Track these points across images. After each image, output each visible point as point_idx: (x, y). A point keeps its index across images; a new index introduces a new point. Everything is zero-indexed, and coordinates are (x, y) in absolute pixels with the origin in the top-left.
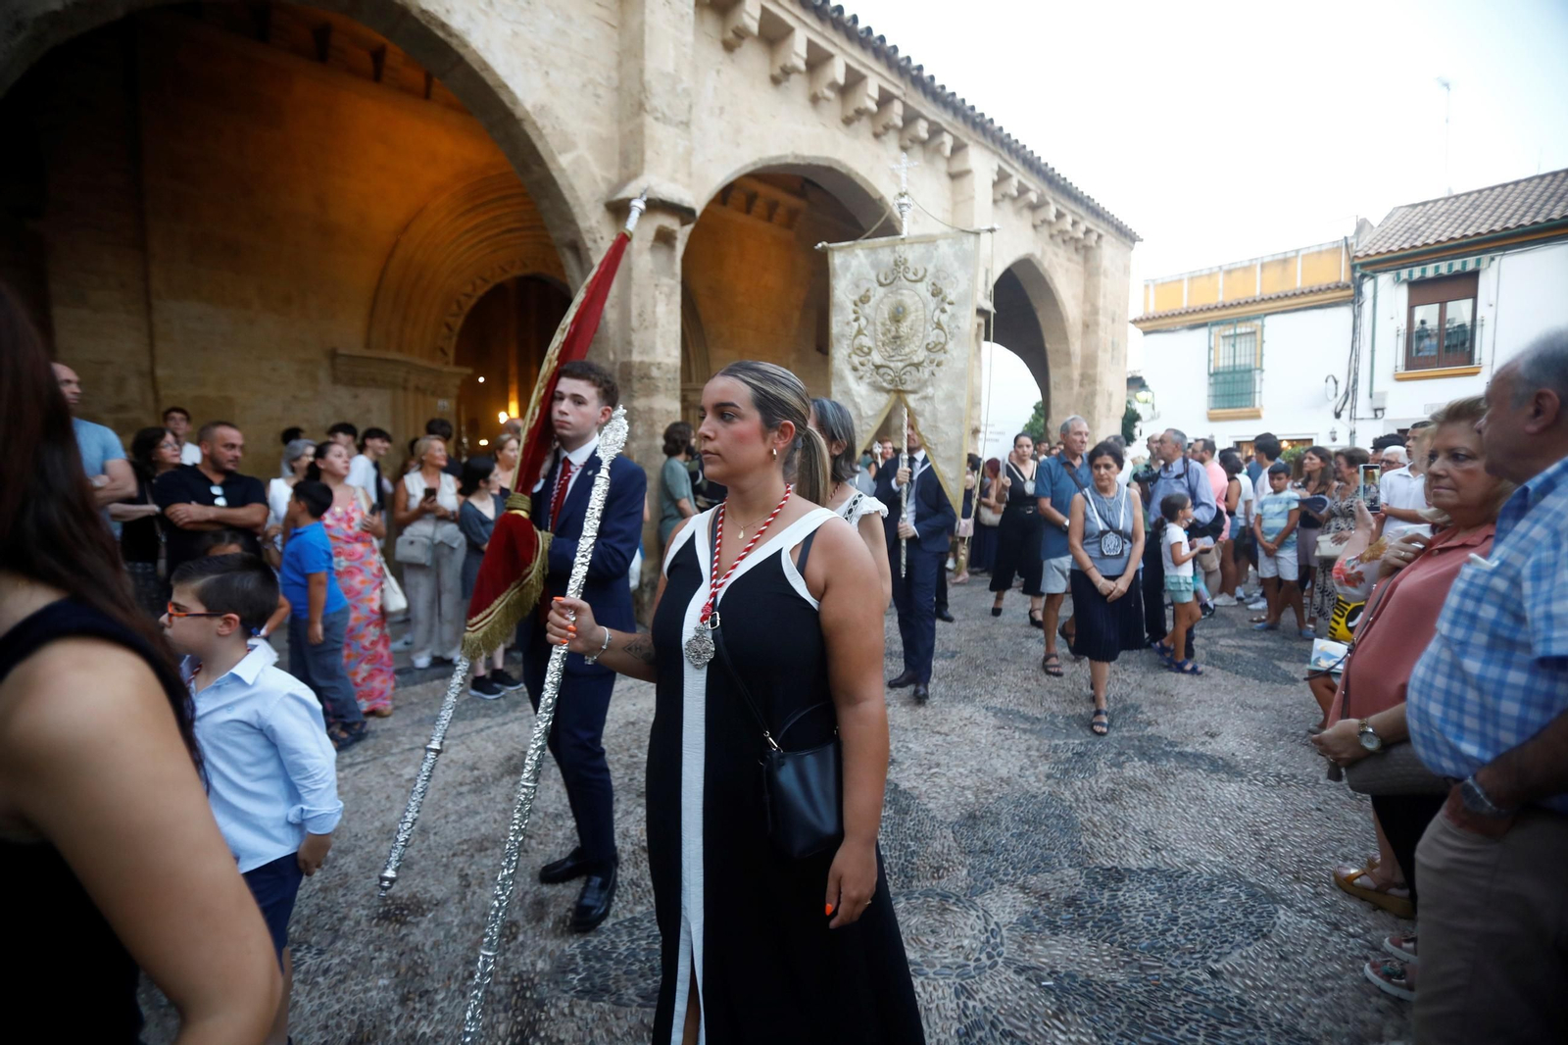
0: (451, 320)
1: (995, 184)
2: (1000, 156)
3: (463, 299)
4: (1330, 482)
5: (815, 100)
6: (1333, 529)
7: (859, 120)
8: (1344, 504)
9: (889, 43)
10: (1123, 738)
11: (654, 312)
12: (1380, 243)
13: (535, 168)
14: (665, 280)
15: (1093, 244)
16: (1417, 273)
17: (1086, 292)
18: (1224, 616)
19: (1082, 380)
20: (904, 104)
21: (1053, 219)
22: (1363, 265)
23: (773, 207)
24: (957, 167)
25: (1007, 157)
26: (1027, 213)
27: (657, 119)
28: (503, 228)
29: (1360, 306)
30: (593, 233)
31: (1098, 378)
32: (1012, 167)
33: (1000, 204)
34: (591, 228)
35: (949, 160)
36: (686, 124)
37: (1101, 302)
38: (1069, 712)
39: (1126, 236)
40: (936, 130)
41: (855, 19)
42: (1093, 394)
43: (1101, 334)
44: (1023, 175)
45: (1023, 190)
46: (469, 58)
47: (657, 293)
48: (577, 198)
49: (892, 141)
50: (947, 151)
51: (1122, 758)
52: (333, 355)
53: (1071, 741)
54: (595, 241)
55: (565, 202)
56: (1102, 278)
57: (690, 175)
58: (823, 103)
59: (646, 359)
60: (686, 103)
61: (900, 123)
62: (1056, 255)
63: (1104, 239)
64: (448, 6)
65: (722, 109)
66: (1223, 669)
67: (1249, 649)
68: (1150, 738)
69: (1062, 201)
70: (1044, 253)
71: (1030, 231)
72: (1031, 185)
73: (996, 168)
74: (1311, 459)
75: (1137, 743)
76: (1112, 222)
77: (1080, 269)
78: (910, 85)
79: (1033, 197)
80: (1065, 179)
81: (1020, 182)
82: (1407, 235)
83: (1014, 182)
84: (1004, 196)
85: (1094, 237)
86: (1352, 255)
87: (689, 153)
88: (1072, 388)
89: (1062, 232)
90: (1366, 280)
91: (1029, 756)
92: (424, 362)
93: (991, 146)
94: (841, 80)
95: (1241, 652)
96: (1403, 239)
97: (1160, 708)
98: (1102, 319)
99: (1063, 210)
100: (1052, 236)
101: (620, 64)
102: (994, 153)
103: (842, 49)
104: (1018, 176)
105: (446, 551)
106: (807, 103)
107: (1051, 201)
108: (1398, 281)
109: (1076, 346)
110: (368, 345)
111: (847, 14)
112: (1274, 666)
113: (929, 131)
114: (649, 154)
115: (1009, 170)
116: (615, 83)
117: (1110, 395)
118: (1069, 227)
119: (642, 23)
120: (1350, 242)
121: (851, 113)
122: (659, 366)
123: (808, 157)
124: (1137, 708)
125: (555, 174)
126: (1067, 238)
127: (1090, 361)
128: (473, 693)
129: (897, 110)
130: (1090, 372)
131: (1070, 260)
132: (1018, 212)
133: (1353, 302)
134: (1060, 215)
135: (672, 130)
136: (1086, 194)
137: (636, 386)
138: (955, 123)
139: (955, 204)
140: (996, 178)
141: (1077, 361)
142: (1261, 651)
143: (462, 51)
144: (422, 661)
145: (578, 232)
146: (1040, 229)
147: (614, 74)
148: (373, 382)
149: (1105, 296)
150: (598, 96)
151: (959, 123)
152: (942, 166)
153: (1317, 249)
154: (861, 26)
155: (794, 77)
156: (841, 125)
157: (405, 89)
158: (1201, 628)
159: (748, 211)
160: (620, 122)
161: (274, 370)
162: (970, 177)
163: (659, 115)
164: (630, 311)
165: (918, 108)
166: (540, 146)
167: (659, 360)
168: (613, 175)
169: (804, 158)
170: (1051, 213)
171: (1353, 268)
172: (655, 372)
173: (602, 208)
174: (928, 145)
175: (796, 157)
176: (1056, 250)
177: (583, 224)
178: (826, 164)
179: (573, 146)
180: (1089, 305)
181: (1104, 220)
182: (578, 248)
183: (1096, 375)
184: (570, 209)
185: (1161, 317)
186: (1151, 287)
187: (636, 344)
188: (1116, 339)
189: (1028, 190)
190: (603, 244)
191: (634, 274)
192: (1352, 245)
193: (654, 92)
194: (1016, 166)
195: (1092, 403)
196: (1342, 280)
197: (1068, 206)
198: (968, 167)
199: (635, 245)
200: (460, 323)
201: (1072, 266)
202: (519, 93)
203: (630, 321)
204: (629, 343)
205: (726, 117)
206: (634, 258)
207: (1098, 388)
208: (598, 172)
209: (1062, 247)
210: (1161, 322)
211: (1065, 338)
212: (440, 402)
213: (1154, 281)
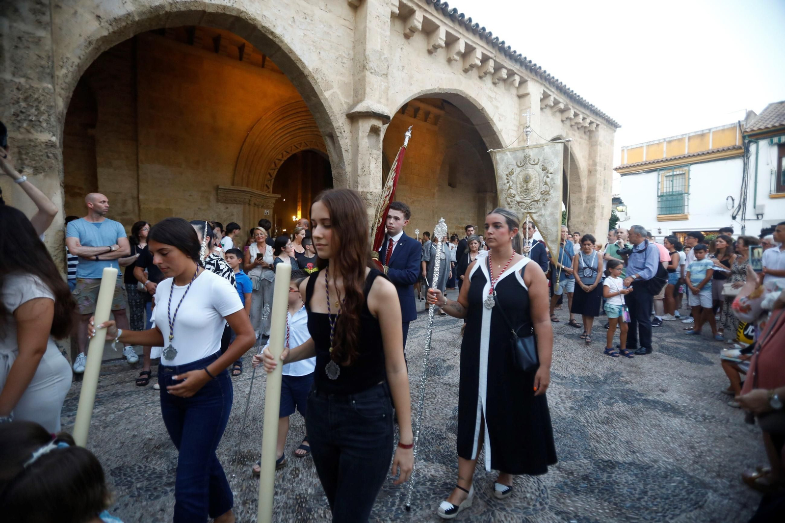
0: (271, 172)
1: (542, 100)
2: (544, 85)
3: (277, 161)
4: (731, 254)
5: (449, 61)
6: (733, 280)
7: (472, 70)
8: (740, 267)
9: (487, 31)
10: (613, 390)
11: (369, 167)
12: (760, 124)
13: (313, 98)
14: (375, 151)
15: (594, 129)
16: (783, 140)
17: (590, 155)
18: (668, 326)
19: (588, 200)
20: (495, 61)
21: (573, 117)
22: (750, 136)
23: (427, 114)
24: (521, 92)
25: (548, 86)
26: (558, 114)
27: (372, 73)
28: (297, 127)
29: (748, 158)
30: (340, 129)
31: (596, 199)
32: (551, 91)
33: (544, 110)
34: (339, 126)
35: (517, 88)
36: (386, 75)
37: (598, 160)
39: (612, 125)
40: (511, 74)
41: (470, 20)
42: (594, 207)
43: (598, 176)
44: (557, 95)
45: (556, 103)
46: (283, 47)
47: (371, 158)
48: (333, 112)
49: (488, 80)
50: (517, 85)
51: (613, 401)
52: (217, 188)
53: (583, 390)
54: (341, 133)
55: (327, 114)
56: (599, 146)
57: (388, 100)
58: (453, 62)
59: (365, 190)
60: (386, 65)
61: (493, 71)
62: (574, 135)
63: (600, 126)
64: (275, 24)
65: (403, 67)
66: (668, 355)
67: (683, 344)
68: (627, 391)
69: (577, 108)
71: (560, 124)
72: (561, 100)
73: (542, 92)
74: (721, 242)
75: (620, 393)
76: (604, 118)
77: (587, 142)
78: (498, 51)
79: (562, 106)
80: (579, 96)
81: (555, 98)
82: (777, 119)
83: (552, 98)
84: (546, 106)
85: (594, 125)
86: (743, 130)
87: (388, 88)
88: (582, 204)
89: (577, 123)
90: (751, 144)
91: (561, 397)
92: (258, 192)
93: (540, 81)
94: (463, 51)
95: (679, 346)
96: (775, 120)
97: (633, 375)
98: (598, 168)
99: (578, 112)
100: (571, 126)
101: (354, 47)
102: (541, 84)
103: (463, 35)
104: (554, 95)
105: (267, 283)
106: (446, 63)
107: (571, 108)
108: (771, 144)
109: (584, 182)
110: (233, 184)
111: (466, 17)
112: (699, 354)
113: (507, 75)
114: (368, 90)
115: (549, 92)
116: (352, 57)
117: (603, 208)
118: (581, 121)
119: (365, 27)
120: (741, 123)
121: (467, 66)
122: (370, 193)
123: (446, 89)
124: (619, 374)
125: (322, 101)
127: (592, 190)
129: (491, 63)
130: (592, 196)
131: (581, 138)
132: (554, 114)
133: (743, 156)
134: (576, 115)
135: (379, 78)
136: (590, 103)
138: (521, 69)
139: (521, 111)
140: (542, 97)
141: (585, 190)
142: (690, 346)
143: (280, 44)
145: (333, 128)
146: (565, 122)
147: (351, 52)
148: (235, 201)
149: (600, 156)
150: (344, 63)
151: (523, 70)
152: (514, 92)
153: (721, 128)
154: (473, 23)
155: (439, 50)
156: (463, 73)
157: (253, 63)
159: (415, 117)
160: (354, 75)
161: (190, 196)
162: (528, 97)
163: (373, 71)
164: (357, 167)
165: (502, 63)
166: (315, 87)
167: (371, 191)
168: (350, 101)
169: (444, 89)
170: (571, 114)
171: (744, 138)
172: (369, 197)
173: (345, 117)
174: (507, 81)
175: (440, 89)
176: (574, 133)
177: (335, 125)
178: (455, 92)
179: (332, 87)
180: (591, 161)
181: (600, 116)
182: (332, 137)
183: (595, 197)
184: (329, 118)
185: (630, 166)
186: (625, 151)
187: (360, 183)
188: (606, 179)
189: (559, 102)
190: (345, 135)
191: (360, 149)
192: (743, 125)
193: (370, 60)
194: (553, 90)
195: (593, 212)
196: (737, 144)
197: (581, 110)
198: (528, 92)
199: (360, 134)
200: (275, 173)
201: (582, 141)
202: (306, 63)
203: (357, 171)
204: (357, 182)
205: (405, 71)
206: (360, 141)
207: (596, 204)
208: (343, 99)
209: (577, 131)
210: (631, 169)
211: (578, 178)
212: (265, 211)
213: (627, 147)
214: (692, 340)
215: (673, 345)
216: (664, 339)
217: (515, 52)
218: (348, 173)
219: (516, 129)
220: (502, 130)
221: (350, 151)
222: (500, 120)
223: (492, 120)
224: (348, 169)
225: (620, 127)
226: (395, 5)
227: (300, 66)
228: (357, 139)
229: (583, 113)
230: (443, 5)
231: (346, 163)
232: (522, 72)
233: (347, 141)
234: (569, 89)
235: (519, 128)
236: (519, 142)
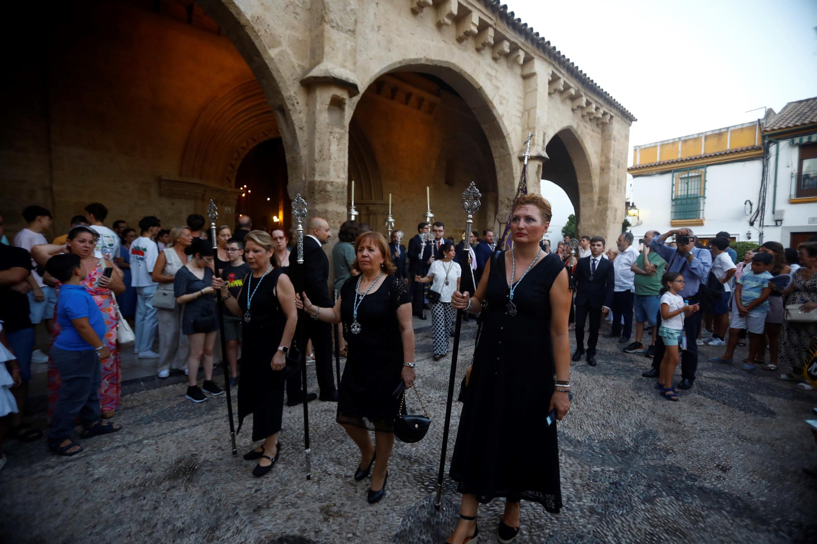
0: (233, 162)
1: (550, 83)
2: (553, 65)
3: (241, 150)
5: (440, 25)
7: (467, 39)
8: (808, 283)
10: (649, 466)
11: (329, 150)
12: (781, 123)
13: (256, 58)
14: (337, 130)
15: (608, 121)
16: (805, 139)
17: (602, 150)
19: (599, 201)
20: (495, 30)
21: (585, 106)
22: (770, 136)
23: (421, 101)
24: (527, 71)
25: (557, 66)
26: (568, 102)
27: (332, 27)
29: (768, 160)
30: (292, 100)
31: (609, 200)
32: (561, 72)
33: (553, 95)
34: (291, 96)
35: (522, 66)
36: (353, 32)
37: (611, 156)
38: (603, 437)
39: (628, 118)
40: (515, 48)
42: (606, 209)
43: (611, 174)
44: (567, 78)
45: (567, 87)
47: (331, 137)
48: (282, 77)
49: (487, 53)
50: (521, 61)
51: (653, 492)
53: (607, 468)
54: (293, 105)
55: (274, 79)
56: (613, 141)
57: (355, 64)
58: (444, 27)
59: (323, 179)
60: (353, 18)
61: (492, 42)
62: (586, 127)
63: (614, 119)
65: (379, 27)
66: (712, 399)
67: (726, 381)
68: (671, 468)
69: (590, 95)
70: (578, 125)
71: (570, 113)
72: (572, 85)
73: (551, 73)
75: (661, 474)
76: (619, 109)
77: (599, 136)
78: (498, 18)
79: (573, 91)
80: (592, 81)
81: (565, 82)
82: (798, 118)
83: (562, 82)
84: (555, 90)
85: (608, 117)
86: (763, 130)
87: (354, 52)
88: (593, 206)
89: (590, 114)
90: (771, 144)
92: (216, 186)
93: (548, 59)
94: (455, 12)
95: (721, 383)
96: (796, 120)
97: (673, 435)
98: (612, 165)
99: (590, 100)
100: (583, 116)
102: (550, 63)
104: (564, 78)
106: (434, 27)
107: (583, 94)
108: (793, 145)
109: (596, 181)
110: (180, 175)
112: (751, 397)
113: (510, 48)
114: (327, 49)
115: (558, 74)
116: (309, 6)
117: (616, 210)
118: (594, 111)
120: (761, 122)
121: (461, 34)
122: (332, 183)
123: (434, 61)
124: (654, 434)
125: (267, 62)
126: (592, 117)
127: (604, 189)
128: (188, 397)
129: (491, 32)
130: (605, 196)
131: (593, 131)
132: (563, 101)
133: (763, 157)
134: (588, 103)
135: (343, 35)
136: (604, 91)
137: (317, 196)
138: (526, 43)
139: (526, 94)
140: (550, 79)
141: (596, 189)
142: (737, 383)
144: (164, 373)
145: (282, 99)
146: (576, 111)
148: (183, 196)
149: (614, 152)
150: (297, 14)
151: (529, 44)
152: (518, 71)
153: (740, 127)
155: (425, 10)
156: (455, 42)
159: (407, 103)
160: (310, 30)
161: (124, 188)
162: (535, 76)
163: (334, 25)
164: (314, 149)
165: (504, 33)
166: (256, 43)
167: (332, 180)
168: (306, 64)
169: (432, 61)
170: (583, 102)
171: (763, 137)
172: (329, 188)
173: (297, 84)
174: (509, 57)
175: (427, 60)
176: (586, 124)
177: (285, 94)
178: (446, 65)
179: (279, 44)
180: (604, 157)
181: (615, 107)
182: (283, 110)
183: (607, 198)
184: (277, 84)
185: (643, 167)
186: (638, 150)
187: (318, 170)
188: (620, 178)
189: (570, 87)
190: (298, 107)
191: (317, 125)
192: (763, 123)
193: (331, 9)
194: (563, 72)
195: (605, 214)
196: (756, 145)
197: (593, 98)
198: (533, 71)
199: (318, 107)
200: (239, 164)
201: (595, 134)
202: (242, 8)
203: (314, 155)
204: (313, 169)
205: (381, 32)
206: (317, 115)
207: (609, 205)
208: (295, 61)
209: (589, 122)
210: (644, 170)
211: (589, 176)
212: (226, 209)
213: (640, 147)
214: (734, 373)
215: (713, 381)
216: (700, 372)
217: (519, 20)
218: (303, 158)
219: (519, 114)
220: (503, 116)
221: (305, 129)
222: (501, 103)
223: (491, 103)
224: (304, 152)
225: (636, 120)
227: (233, 11)
228: (314, 113)
231: (301, 145)
232: (528, 47)
233: (301, 115)
234: (581, 71)
235: (523, 114)
236: (523, 131)
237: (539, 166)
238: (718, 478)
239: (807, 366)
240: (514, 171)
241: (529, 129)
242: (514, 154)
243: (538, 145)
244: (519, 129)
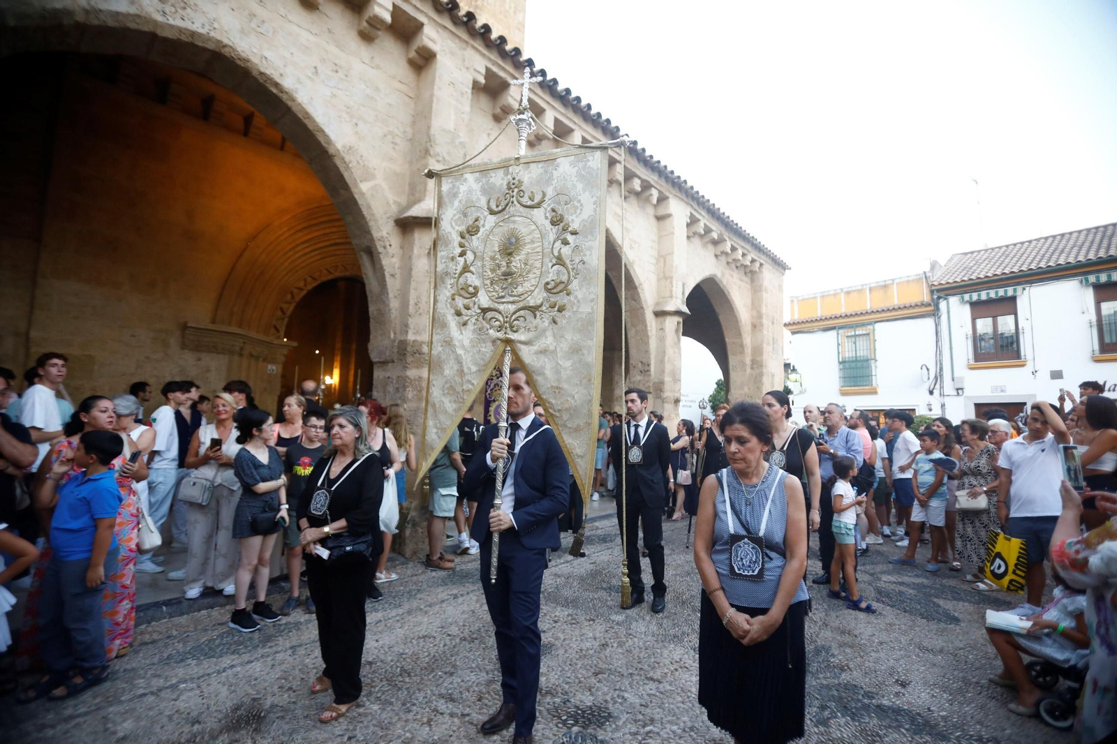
0: (285, 306)
1: (688, 225)
2: (691, 205)
3: (295, 291)
9: (613, 124)
10: (822, 686)
11: (427, 303)
12: (948, 276)
13: (343, 192)
15: (757, 270)
16: (975, 297)
17: (753, 303)
18: (879, 553)
19: (752, 365)
20: (625, 167)
21: (730, 252)
22: (938, 291)
24: (661, 212)
25: (696, 207)
26: (710, 247)
27: (438, 161)
28: (332, 242)
29: (939, 318)
30: (383, 241)
31: (764, 364)
32: (700, 214)
33: (692, 239)
34: (382, 237)
35: (655, 206)
37: (764, 310)
39: (780, 265)
40: (646, 186)
41: (589, 106)
42: (761, 375)
43: (765, 332)
44: (708, 220)
45: (708, 231)
46: (295, 109)
48: (373, 215)
49: (616, 192)
50: (655, 201)
51: (826, 713)
52: (184, 327)
54: (385, 247)
55: (363, 217)
56: (764, 293)
59: (418, 338)
61: (622, 179)
62: (732, 276)
63: (764, 266)
64: (282, 72)
66: (892, 606)
67: (908, 585)
68: (846, 686)
69: (735, 239)
70: (723, 274)
71: (713, 259)
72: (714, 228)
73: (689, 214)
75: (835, 693)
76: (769, 255)
77: (749, 287)
79: (715, 235)
80: (737, 224)
81: (705, 225)
82: (965, 272)
84: (695, 233)
85: (757, 265)
86: (930, 284)
88: (745, 370)
89: (735, 260)
90: (941, 300)
92: (261, 337)
93: (685, 198)
95: (903, 589)
96: (962, 274)
97: (848, 650)
98: (765, 321)
99: (736, 245)
100: (728, 263)
101: (414, 123)
102: (687, 204)
103: (579, 126)
104: (704, 220)
105: (225, 493)
107: (727, 239)
108: (963, 302)
109: (747, 340)
110: (213, 322)
111: (584, 103)
112: (934, 603)
113: (641, 186)
115: (698, 216)
116: (410, 136)
117: (773, 376)
118: (740, 258)
119: (432, 96)
120: (928, 275)
124: (827, 650)
125: (356, 196)
127: (758, 351)
128: (232, 625)
129: (620, 169)
130: (758, 359)
131: (741, 280)
132: (704, 245)
133: (934, 315)
134: (733, 249)
136: (751, 235)
137: (410, 359)
138: (659, 181)
139: (660, 237)
140: (689, 221)
141: (748, 350)
142: (918, 588)
143: (290, 103)
144: (194, 592)
145: (372, 240)
146: (719, 258)
147: (409, 130)
148: (214, 349)
149: (766, 306)
150: (395, 144)
151: (663, 182)
152: (651, 211)
153: (907, 279)
154: (593, 112)
155: (544, 143)
157: (268, 143)
158: (864, 565)
160: (411, 163)
161: (133, 336)
162: (671, 218)
163: (440, 159)
164: (409, 301)
165: (635, 170)
166: (346, 175)
168: (403, 200)
170: (727, 247)
171: (932, 292)
172: (425, 349)
173: (392, 223)
174: (640, 195)
176: (732, 273)
177: (376, 234)
179: (372, 177)
180: (755, 311)
181: (764, 253)
182: (371, 252)
183: (762, 361)
184: (366, 223)
185: (803, 322)
186: (795, 301)
187: (412, 326)
188: (775, 336)
189: (711, 231)
190: (390, 250)
191: (414, 273)
192: (929, 277)
193: (437, 142)
194: (703, 213)
195: (761, 381)
196: (925, 300)
197: (739, 243)
198: (669, 212)
199: (416, 251)
200: (292, 308)
201: (743, 284)
202: (333, 136)
203: (408, 308)
204: (406, 326)
206: (414, 261)
207: (764, 370)
208: (391, 197)
209: (736, 271)
210: (803, 326)
211: (739, 334)
212: (270, 367)
213: (797, 297)
214: (917, 576)
215: (893, 587)
216: (879, 576)
217: (651, 157)
218: (393, 311)
219: (654, 261)
220: (634, 262)
221: (398, 276)
222: (631, 248)
223: (620, 247)
224: (394, 304)
225: (790, 269)
226: (479, 72)
227: (321, 139)
228: (410, 258)
229: (743, 247)
230: (550, 81)
231: (391, 295)
232: (661, 186)
233: (394, 260)
234: (724, 214)
235: (658, 260)
236: (659, 280)
237: (678, 323)
238: (897, 694)
239: (988, 564)
240: (649, 328)
241: (666, 278)
242: (648, 307)
243: (677, 298)
244: (653, 278)
